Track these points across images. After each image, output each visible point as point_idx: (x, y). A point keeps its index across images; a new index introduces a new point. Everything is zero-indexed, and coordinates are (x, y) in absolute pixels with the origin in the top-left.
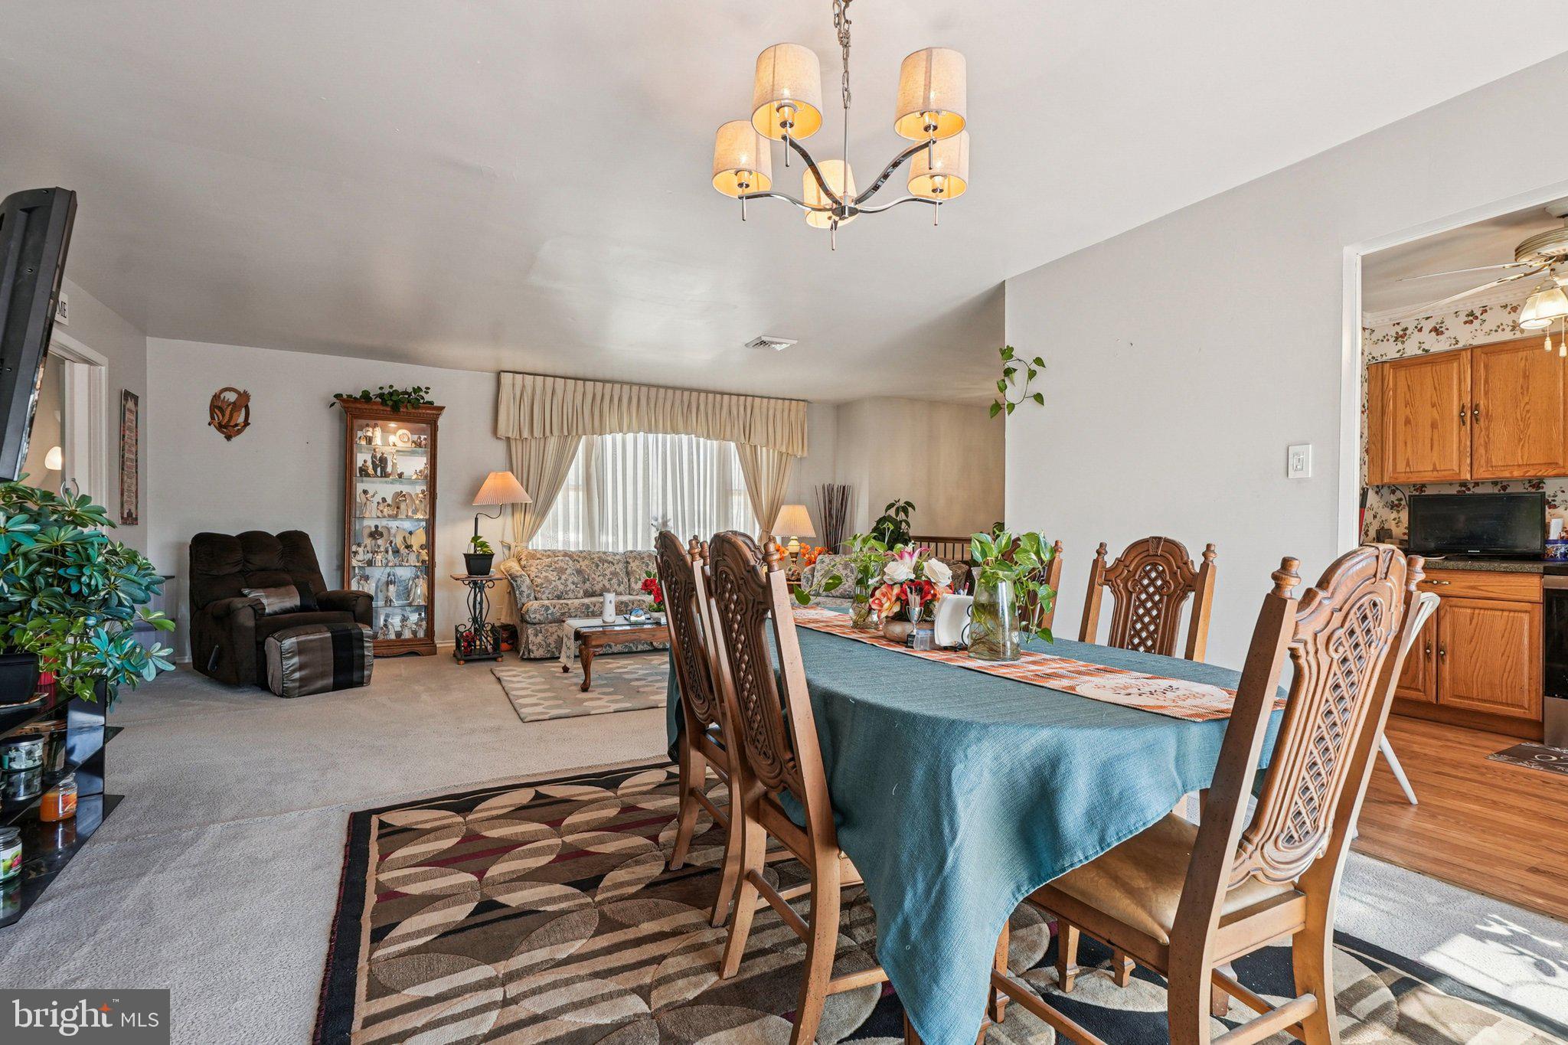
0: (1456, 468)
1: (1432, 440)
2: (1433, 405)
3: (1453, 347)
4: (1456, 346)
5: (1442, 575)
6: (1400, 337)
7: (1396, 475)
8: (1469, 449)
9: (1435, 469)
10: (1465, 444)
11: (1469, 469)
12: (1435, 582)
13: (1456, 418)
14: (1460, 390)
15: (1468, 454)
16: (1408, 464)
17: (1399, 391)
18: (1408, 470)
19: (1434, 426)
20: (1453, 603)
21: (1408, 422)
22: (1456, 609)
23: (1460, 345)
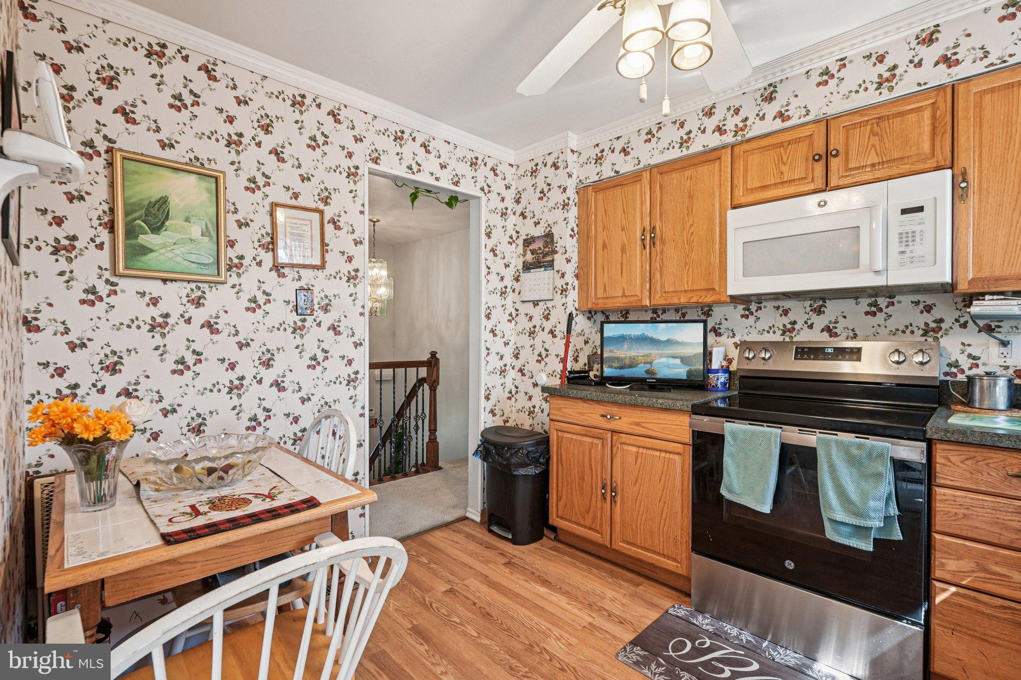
0: (638, 293)
1: (622, 264)
2: (623, 229)
3: (636, 167)
4: (639, 166)
5: (615, 410)
6: (599, 159)
7: (597, 301)
8: (648, 274)
9: (624, 296)
10: (646, 269)
11: (648, 294)
12: (609, 417)
13: (639, 242)
14: (642, 213)
15: (648, 279)
16: (605, 290)
17: (598, 214)
18: (605, 296)
19: (623, 250)
20: (622, 440)
21: (605, 246)
22: (625, 447)
23: (641, 166)
